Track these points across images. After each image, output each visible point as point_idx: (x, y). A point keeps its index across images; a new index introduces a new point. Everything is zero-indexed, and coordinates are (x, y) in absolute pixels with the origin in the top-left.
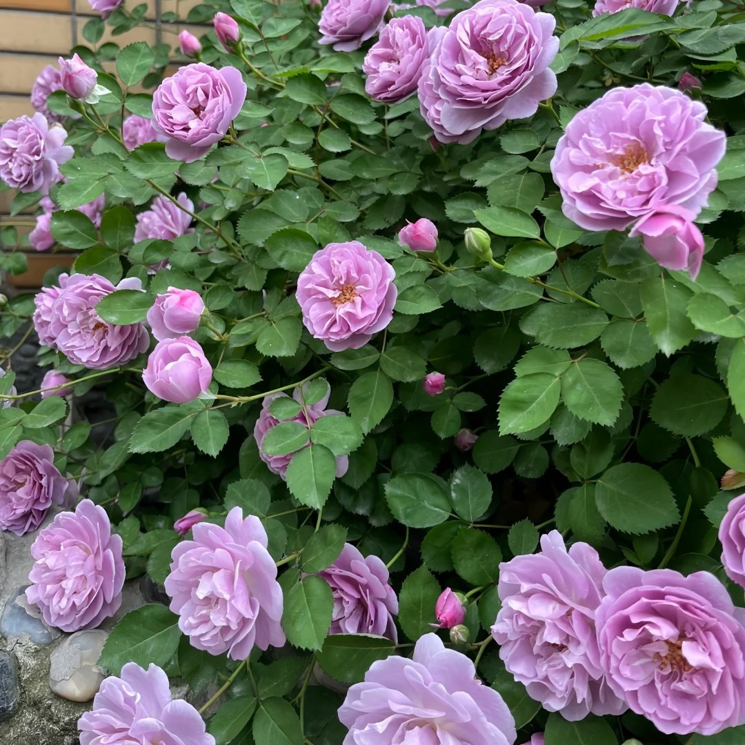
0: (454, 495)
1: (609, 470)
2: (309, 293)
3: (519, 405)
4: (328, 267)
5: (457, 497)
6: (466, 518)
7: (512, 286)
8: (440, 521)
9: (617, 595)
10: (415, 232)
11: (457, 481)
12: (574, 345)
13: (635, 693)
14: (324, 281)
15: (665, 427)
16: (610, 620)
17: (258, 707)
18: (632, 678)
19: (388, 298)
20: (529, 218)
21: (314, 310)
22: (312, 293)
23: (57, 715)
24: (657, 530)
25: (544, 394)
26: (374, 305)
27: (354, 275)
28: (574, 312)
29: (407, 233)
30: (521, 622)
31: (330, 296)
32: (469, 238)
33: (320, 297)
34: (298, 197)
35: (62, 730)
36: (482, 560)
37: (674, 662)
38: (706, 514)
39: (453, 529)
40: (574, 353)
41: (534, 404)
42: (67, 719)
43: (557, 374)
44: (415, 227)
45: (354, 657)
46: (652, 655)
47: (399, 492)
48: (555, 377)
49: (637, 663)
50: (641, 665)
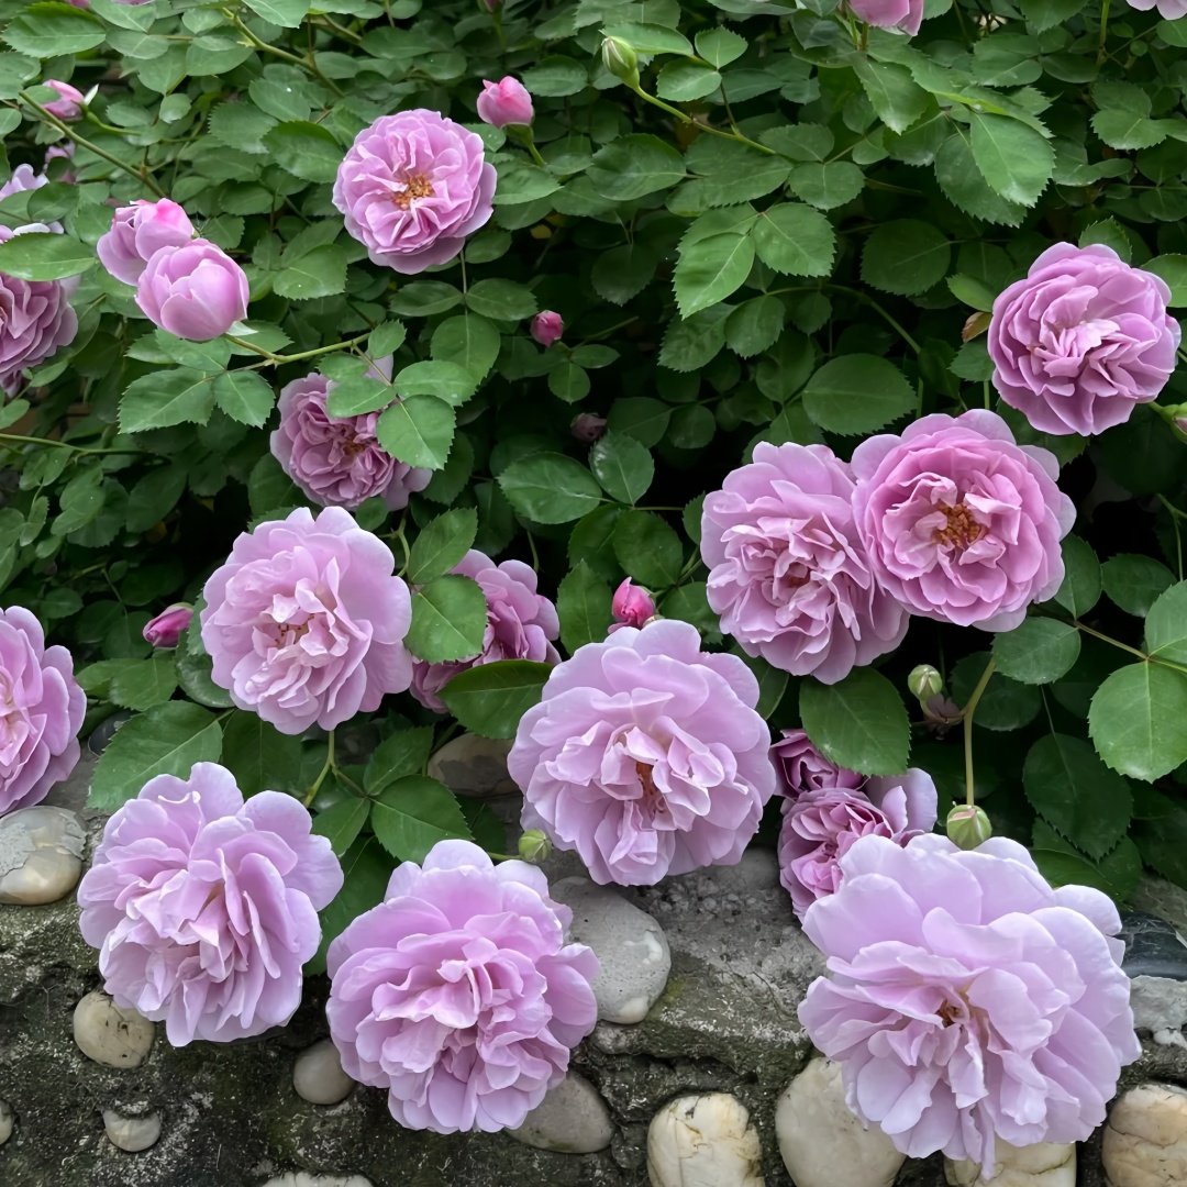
0: (600, 474)
1: (814, 377)
2: (358, 190)
3: (699, 278)
4: (383, 151)
5: (605, 474)
6: (624, 501)
7: (639, 171)
8: (589, 509)
9: (869, 476)
10: (501, 95)
11: (601, 456)
12: (756, 196)
13: (915, 583)
14: (381, 170)
15: (883, 289)
16: (873, 496)
17: (372, 804)
18: (911, 563)
19: (483, 182)
20: (675, 34)
21: (373, 212)
22: (364, 188)
23: (8, 933)
24: (894, 421)
25: (731, 258)
26: (468, 190)
27: (429, 151)
28: (743, 164)
29: (492, 96)
30: (752, 551)
31: (396, 190)
32: (610, 51)
33: (379, 192)
34: (289, 90)
35: (22, 957)
36: (655, 554)
37: (955, 536)
38: (953, 372)
39: (610, 517)
40: (761, 205)
41: (720, 273)
42: (28, 934)
43: (743, 232)
44: (501, 88)
45: (507, 702)
46: (928, 535)
47: (520, 484)
48: (742, 236)
49: (912, 550)
50: (917, 551)
